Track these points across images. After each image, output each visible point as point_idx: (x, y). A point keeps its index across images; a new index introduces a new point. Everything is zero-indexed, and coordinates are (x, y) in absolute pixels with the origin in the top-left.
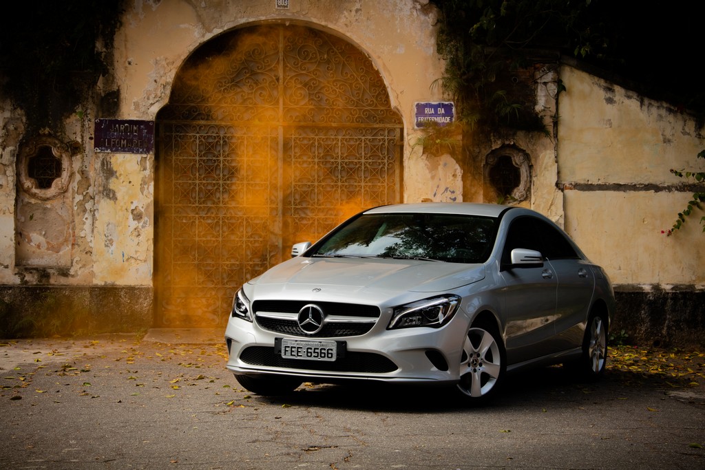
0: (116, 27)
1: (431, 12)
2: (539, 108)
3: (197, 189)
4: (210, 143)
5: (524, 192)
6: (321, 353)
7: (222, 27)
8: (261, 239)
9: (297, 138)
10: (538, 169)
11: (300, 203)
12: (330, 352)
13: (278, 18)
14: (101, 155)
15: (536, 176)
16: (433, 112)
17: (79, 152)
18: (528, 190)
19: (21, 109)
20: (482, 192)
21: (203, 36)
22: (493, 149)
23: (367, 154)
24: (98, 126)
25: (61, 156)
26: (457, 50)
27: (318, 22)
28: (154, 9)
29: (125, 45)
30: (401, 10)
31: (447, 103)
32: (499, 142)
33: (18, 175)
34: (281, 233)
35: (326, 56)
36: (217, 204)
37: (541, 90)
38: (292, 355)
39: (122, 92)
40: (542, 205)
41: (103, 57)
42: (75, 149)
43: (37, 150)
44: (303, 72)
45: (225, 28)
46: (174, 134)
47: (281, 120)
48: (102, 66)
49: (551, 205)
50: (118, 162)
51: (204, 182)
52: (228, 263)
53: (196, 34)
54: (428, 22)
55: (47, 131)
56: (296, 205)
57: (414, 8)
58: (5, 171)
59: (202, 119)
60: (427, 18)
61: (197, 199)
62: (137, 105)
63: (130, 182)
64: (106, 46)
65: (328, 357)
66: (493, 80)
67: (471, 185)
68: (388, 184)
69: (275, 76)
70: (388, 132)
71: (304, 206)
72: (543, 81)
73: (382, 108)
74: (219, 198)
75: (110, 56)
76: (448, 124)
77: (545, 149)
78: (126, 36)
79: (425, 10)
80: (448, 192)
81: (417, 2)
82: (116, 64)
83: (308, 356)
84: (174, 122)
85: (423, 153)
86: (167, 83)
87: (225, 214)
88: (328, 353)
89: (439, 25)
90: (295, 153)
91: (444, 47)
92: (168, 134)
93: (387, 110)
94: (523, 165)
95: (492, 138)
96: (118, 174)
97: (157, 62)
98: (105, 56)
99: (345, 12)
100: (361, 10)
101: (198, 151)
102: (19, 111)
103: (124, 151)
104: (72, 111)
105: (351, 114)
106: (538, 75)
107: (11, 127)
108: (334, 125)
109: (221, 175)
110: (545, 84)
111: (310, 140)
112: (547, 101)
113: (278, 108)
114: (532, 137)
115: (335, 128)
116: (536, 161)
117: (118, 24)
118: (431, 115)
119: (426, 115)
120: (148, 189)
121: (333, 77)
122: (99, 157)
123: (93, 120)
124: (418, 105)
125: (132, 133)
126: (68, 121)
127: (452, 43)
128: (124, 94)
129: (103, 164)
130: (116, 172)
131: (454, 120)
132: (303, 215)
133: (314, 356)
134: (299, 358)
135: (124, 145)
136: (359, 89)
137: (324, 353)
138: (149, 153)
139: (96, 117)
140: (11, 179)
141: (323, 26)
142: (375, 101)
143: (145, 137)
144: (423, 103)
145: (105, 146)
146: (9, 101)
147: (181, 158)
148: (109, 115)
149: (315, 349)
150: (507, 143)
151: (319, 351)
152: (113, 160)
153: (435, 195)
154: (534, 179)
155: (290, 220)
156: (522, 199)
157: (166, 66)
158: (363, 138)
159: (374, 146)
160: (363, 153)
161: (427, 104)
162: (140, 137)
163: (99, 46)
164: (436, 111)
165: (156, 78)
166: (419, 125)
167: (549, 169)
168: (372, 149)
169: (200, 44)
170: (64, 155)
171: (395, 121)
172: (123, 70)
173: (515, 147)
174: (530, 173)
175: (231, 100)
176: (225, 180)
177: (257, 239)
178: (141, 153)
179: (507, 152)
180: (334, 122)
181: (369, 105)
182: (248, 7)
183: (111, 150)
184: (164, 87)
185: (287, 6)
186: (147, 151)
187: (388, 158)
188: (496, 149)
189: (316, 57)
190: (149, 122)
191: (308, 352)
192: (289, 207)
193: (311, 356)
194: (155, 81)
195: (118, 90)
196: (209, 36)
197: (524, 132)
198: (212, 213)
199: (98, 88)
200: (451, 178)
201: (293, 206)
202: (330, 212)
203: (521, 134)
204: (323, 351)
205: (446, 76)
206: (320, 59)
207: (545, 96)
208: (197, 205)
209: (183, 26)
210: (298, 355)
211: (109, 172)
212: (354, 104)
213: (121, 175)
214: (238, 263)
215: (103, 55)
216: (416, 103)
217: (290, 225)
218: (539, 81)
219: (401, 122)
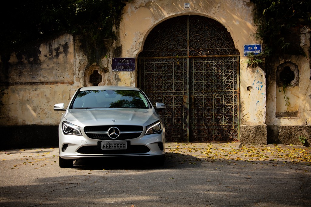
0: (120, 21)
1: (251, 5)
2: (302, 45)
3: (154, 85)
4: (159, 66)
5: (296, 82)
6: (120, 146)
7: (162, 18)
8: (180, 105)
9: (195, 62)
10: (301, 72)
11: (196, 90)
12: (124, 145)
13: (185, 12)
14: (115, 72)
15: (301, 75)
16: (252, 48)
17: (107, 72)
18: (298, 81)
19: (86, 55)
20: (275, 83)
21: (155, 22)
22: (281, 63)
23: (225, 68)
24: (113, 61)
25: (101, 74)
26: (263, 21)
27: (202, 13)
28: (135, 12)
29: (124, 28)
30: (238, 6)
31: (258, 44)
32: (283, 61)
33: (85, 81)
34: (188, 102)
35: (207, 28)
36: (162, 91)
37: (303, 36)
38: (107, 148)
39: (123, 47)
40: (304, 88)
41: (115, 33)
42: (106, 71)
43: (93, 71)
44: (197, 35)
45: (164, 18)
46: (145, 63)
47: (188, 55)
48: (115, 37)
49: (308, 87)
50: (121, 75)
51: (157, 82)
52: (167, 115)
53: (152, 21)
54: (250, 10)
55: (95, 64)
56: (195, 91)
57: (243, 4)
58: (80, 80)
59: (156, 56)
60: (249, 8)
61: (154, 89)
62: (128, 52)
63: (126, 83)
64: (117, 28)
65: (123, 148)
66: (280, 33)
67: (270, 80)
68: (234, 81)
69: (186, 37)
70: (234, 59)
71: (199, 91)
72: (304, 32)
73: (231, 48)
74: (163, 89)
75: (118, 32)
76: (258, 54)
77: (305, 63)
78: (124, 24)
79: (248, 5)
80: (259, 83)
81: (245, 1)
82: (120, 35)
83: (114, 148)
84: (145, 58)
85: (248, 66)
86: (140, 42)
87: (166, 95)
88: (123, 146)
89: (255, 11)
90: (194, 69)
91: (257, 20)
92: (143, 63)
93: (233, 49)
94: (295, 70)
95: (280, 59)
96: (121, 80)
97: (136, 34)
98: (116, 33)
99: (213, 8)
100: (220, 7)
101: (154, 70)
102: (85, 56)
103: (124, 71)
104: (104, 55)
105: (218, 51)
106: (301, 30)
107: (82, 63)
108: (211, 56)
109: (164, 79)
110: (305, 34)
111: (200, 63)
112: (305, 41)
113: (187, 50)
114: (299, 58)
115: (211, 57)
116: (300, 68)
117: (121, 19)
118: (251, 50)
119: (248, 50)
120: (133, 85)
121: (210, 36)
122: (114, 73)
123: (112, 59)
124: (245, 46)
125: (127, 63)
126: (103, 59)
127: (261, 18)
128: (123, 48)
129: (115, 76)
130: (120, 79)
131: (261, 52)
132: (198, 95)
133: (117, 148)
134: (110, 149)
135: (123, 68)
136: (221, 41)
137: (122, 146)
138: (133, 71)
139: (113, 57)
140: (82, 83)
141: (204, 15)
142: (228, 45)
143: (132, 64)
144: (247, 45)
145: (116, 69)
146: (81, 53)
147: (148, 73)
148: (118, 56)
149: (117, 145)
150: (287, 61)
151: (119, 146)
152: (119, 74)
153: (253, 85)
154: (300, 76)
155: (192, 97)
156: (295, 85)
157: (140, 35)
158: (223, 61)
159: (228, 65)
160: (223, 68)
161: (249, 45)
162: (130, 64)
163: (114, 28)
164: (253, 48)
165: (136, 40)
166: (246, 54)
167: (307, 71)
168: (227, 66)
169: (153, 25)
170: (102, 73)
171: (237, 54)
172: (123, 38)
173: (290, 62)
174: (299, 73)
175: (168, 48)
176: (165, 81)
177: (179, 105)
178: (130, 71)
179: (288, 65)
180: (211, 55)
181: (226, 47)
182: (172, 9)
183: (119, 71)
184: (139, 44)
185: (189, 8)
186: (133, 70)
187: (234, 69)
188: (282, 64)
189: (203, 28)
190: (133, 58)
191: (114, 146)
192: (192, 91)
193: (116, 148)
194: (136, 42)
195: (121, 46)
196: (157, 22)
197: (295, 55)
198: (160, 95)
199: (113, 45)
200: (261, 77)
201: (194, 91)
202: (209, 93)
203: (293, 56)
204: (121, 146)
205: (258, 33)
206: (205, 28)
207: (304, 39)
208: (154, 92)
209: (146, 18)
210: (110, 148)
211: (118, 79)
212: (219, 47)
213: (122, 80)
214: (171, 115)
215: (115, 32)
216: (244, 45)
217: (193, 99)
218: (302, 33)
219: (239, 54)
